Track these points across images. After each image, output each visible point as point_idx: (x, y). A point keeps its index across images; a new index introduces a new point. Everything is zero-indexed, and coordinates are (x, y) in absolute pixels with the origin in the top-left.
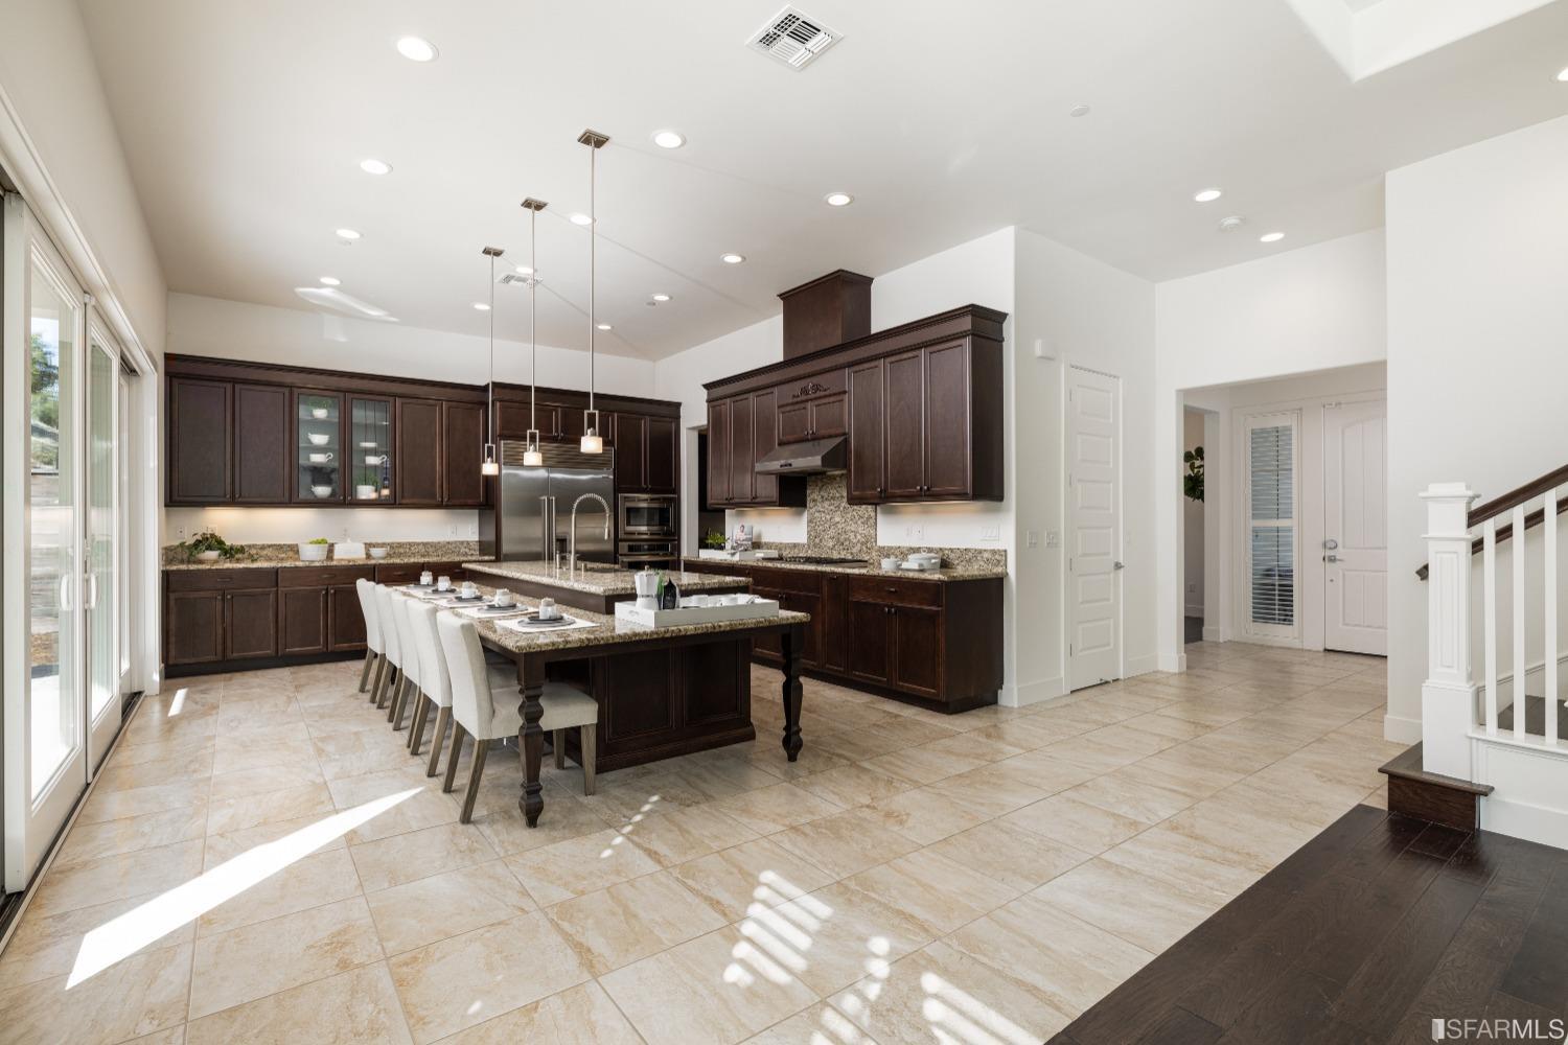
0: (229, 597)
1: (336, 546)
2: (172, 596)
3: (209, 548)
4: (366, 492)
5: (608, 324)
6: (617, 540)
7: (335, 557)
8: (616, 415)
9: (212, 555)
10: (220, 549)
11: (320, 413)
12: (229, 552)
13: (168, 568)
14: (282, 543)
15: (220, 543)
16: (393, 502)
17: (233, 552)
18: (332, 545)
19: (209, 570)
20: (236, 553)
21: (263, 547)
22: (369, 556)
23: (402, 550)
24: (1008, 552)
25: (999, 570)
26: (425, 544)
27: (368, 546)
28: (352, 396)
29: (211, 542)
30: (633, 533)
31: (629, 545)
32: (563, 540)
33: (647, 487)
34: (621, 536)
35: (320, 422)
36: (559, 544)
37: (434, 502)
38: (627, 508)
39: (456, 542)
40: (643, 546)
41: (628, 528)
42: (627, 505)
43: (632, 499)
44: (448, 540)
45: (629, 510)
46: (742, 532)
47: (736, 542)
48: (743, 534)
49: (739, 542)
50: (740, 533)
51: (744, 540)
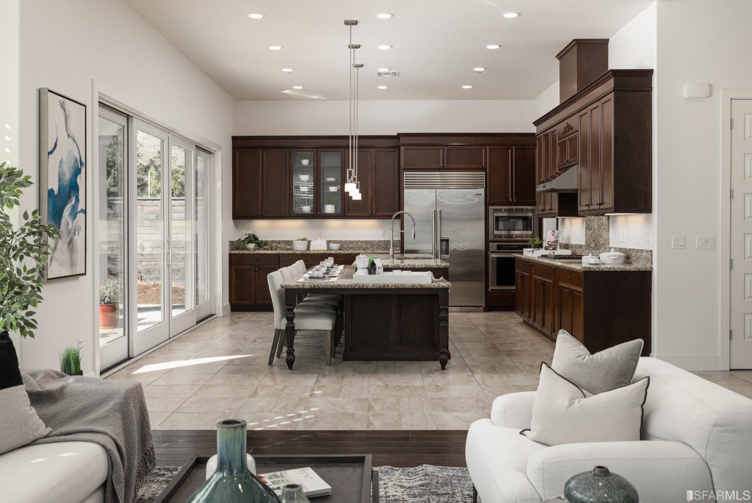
0: (257, 269)
1: (312, 243)
2: (233, 268)
3: (250, 242)
4: (330, 209)
5: (469, 85)
6: (487, 241)
7: (311, 249)
8: (488, 147)
9: (252, 246)
10: (256, 243)
11: (305, 162)
12: (260, 244)
13: (233, 252)
14: (288, 240)
15: (256, 239)
16: (342, 215)
17: (262, 245)
18: (309, 242)
19: (249, 254)
20: (264, 245)
21: (279, 242)
22: (329, 249)
23: (352, 246)
24: (653, 252)
25: (648, 266)
26: (365, 242)
27: (328, 242)
28: (319, 150)
29: (253, 239)
30: (500, 236)
31: (497, 245)
32: (447, 241)
33: (513, 200)
34: (491, 238)
35: (305, 167)
36: (444, 243)
37: (367, 215)
38: (496, 217)
39: (385, 241)
40: (509, 245)
41: (496, 232)
42: (496, 214)
43: (500, 210)
44: (380, 240)
45: (497, 219)
46: (553, 235)
47: (548, 244)
48: (553, 237)
49: (550, 243)
50: (551, 237)
51: (553, 242)
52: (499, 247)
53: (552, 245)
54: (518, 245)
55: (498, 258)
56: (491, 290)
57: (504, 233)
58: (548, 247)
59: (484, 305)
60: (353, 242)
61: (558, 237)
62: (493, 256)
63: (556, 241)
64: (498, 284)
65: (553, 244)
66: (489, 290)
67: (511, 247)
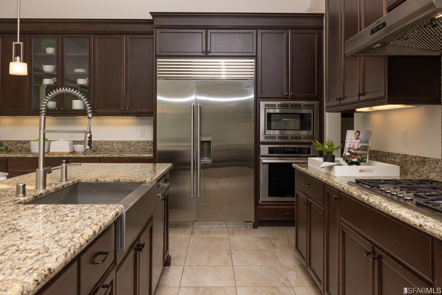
4: (77, 105)
6: (257, 143)
8: (259, 31)
11: (50, 51)
23: (107, 147)
28: (64, 36)
30: (274, 137)
31: (269, 148)
32: (209, 142)
33: (288, 94)
34: (262, 139)
35: (50, 56)
36: (205, 144)
37: (119, 111)
38: (268, 113)
39: (144, 141)
40: (284, 148)
41: (268, 132)
42: (267, 111)
43: (273, 106)
44: (138, 140)
45: (269, 116)
46: (358, 138)
47: (349, 152)
48: (358, 141)
49: (353, 151)
50: (354, 141)
51: (358, 149)
52: (271, 151)
53: (356, 154)
54: (295, 148)
55: (270, 164)
56: (261, 202)
57: (277, 132)
58: (349, 156)
59: (253, 221)
60: (109, 142)
61: (367, 142)
62: (264, 161)
63: (365, 148)
64: (270, 195)
65: (357, 152)
66: (260, 202)
67: (286, 150)
